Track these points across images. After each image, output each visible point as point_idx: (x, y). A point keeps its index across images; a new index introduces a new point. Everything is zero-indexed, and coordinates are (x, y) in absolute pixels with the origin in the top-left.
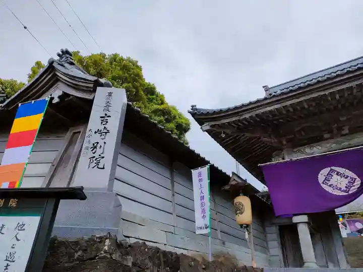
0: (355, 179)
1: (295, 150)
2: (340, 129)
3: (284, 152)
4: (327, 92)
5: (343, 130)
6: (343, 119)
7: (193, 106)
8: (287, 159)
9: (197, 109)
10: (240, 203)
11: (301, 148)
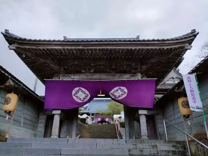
0: (88, 95)
1: (66, 75)
2: (90, 70)
3: (61, 75)
4: (85, 48)
5: (91, 70)
6: (92, 65)
7: (6, 30)
8: (61, 79)
9: (9, 33)
10: (9, 98)
11: (70, 75)
